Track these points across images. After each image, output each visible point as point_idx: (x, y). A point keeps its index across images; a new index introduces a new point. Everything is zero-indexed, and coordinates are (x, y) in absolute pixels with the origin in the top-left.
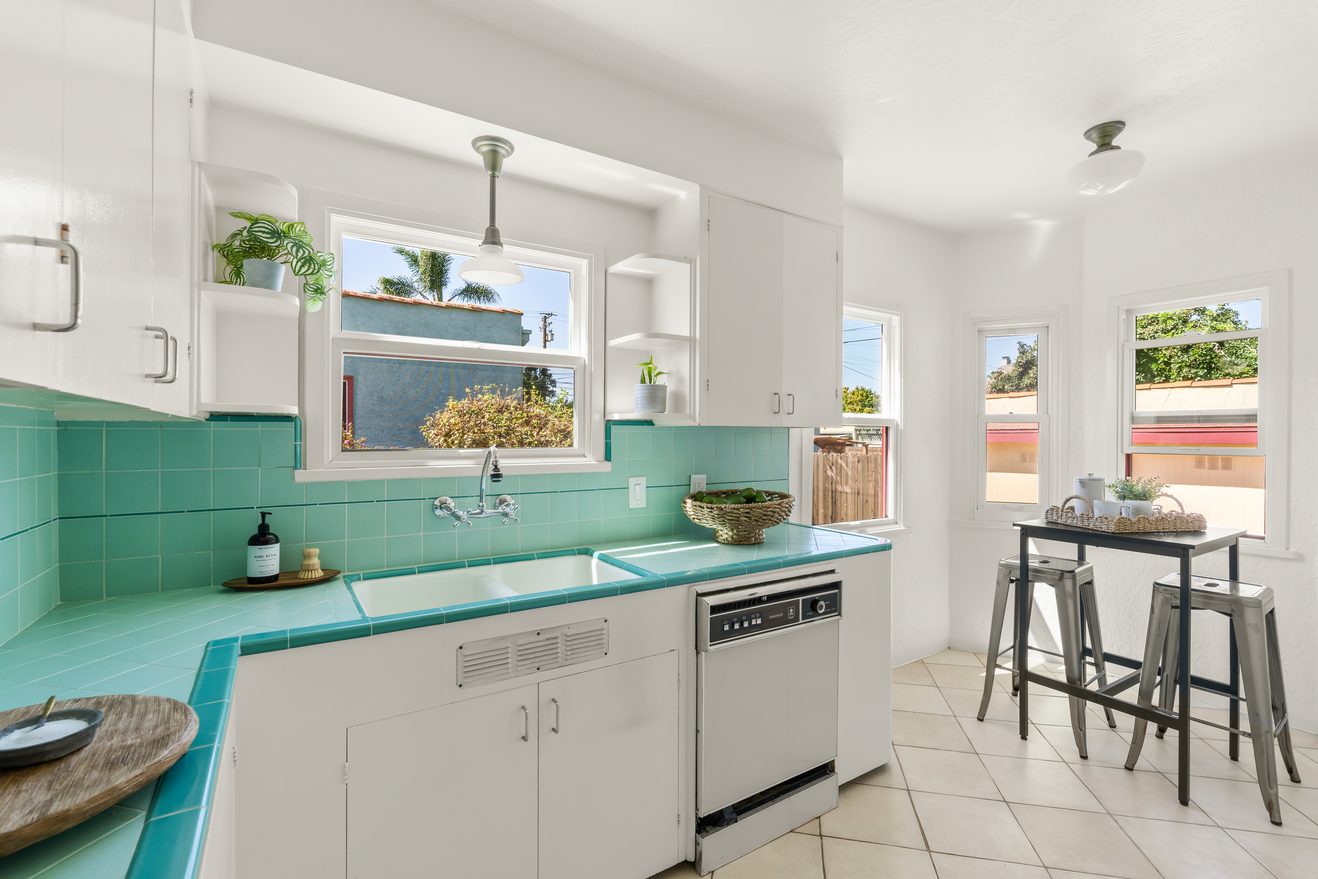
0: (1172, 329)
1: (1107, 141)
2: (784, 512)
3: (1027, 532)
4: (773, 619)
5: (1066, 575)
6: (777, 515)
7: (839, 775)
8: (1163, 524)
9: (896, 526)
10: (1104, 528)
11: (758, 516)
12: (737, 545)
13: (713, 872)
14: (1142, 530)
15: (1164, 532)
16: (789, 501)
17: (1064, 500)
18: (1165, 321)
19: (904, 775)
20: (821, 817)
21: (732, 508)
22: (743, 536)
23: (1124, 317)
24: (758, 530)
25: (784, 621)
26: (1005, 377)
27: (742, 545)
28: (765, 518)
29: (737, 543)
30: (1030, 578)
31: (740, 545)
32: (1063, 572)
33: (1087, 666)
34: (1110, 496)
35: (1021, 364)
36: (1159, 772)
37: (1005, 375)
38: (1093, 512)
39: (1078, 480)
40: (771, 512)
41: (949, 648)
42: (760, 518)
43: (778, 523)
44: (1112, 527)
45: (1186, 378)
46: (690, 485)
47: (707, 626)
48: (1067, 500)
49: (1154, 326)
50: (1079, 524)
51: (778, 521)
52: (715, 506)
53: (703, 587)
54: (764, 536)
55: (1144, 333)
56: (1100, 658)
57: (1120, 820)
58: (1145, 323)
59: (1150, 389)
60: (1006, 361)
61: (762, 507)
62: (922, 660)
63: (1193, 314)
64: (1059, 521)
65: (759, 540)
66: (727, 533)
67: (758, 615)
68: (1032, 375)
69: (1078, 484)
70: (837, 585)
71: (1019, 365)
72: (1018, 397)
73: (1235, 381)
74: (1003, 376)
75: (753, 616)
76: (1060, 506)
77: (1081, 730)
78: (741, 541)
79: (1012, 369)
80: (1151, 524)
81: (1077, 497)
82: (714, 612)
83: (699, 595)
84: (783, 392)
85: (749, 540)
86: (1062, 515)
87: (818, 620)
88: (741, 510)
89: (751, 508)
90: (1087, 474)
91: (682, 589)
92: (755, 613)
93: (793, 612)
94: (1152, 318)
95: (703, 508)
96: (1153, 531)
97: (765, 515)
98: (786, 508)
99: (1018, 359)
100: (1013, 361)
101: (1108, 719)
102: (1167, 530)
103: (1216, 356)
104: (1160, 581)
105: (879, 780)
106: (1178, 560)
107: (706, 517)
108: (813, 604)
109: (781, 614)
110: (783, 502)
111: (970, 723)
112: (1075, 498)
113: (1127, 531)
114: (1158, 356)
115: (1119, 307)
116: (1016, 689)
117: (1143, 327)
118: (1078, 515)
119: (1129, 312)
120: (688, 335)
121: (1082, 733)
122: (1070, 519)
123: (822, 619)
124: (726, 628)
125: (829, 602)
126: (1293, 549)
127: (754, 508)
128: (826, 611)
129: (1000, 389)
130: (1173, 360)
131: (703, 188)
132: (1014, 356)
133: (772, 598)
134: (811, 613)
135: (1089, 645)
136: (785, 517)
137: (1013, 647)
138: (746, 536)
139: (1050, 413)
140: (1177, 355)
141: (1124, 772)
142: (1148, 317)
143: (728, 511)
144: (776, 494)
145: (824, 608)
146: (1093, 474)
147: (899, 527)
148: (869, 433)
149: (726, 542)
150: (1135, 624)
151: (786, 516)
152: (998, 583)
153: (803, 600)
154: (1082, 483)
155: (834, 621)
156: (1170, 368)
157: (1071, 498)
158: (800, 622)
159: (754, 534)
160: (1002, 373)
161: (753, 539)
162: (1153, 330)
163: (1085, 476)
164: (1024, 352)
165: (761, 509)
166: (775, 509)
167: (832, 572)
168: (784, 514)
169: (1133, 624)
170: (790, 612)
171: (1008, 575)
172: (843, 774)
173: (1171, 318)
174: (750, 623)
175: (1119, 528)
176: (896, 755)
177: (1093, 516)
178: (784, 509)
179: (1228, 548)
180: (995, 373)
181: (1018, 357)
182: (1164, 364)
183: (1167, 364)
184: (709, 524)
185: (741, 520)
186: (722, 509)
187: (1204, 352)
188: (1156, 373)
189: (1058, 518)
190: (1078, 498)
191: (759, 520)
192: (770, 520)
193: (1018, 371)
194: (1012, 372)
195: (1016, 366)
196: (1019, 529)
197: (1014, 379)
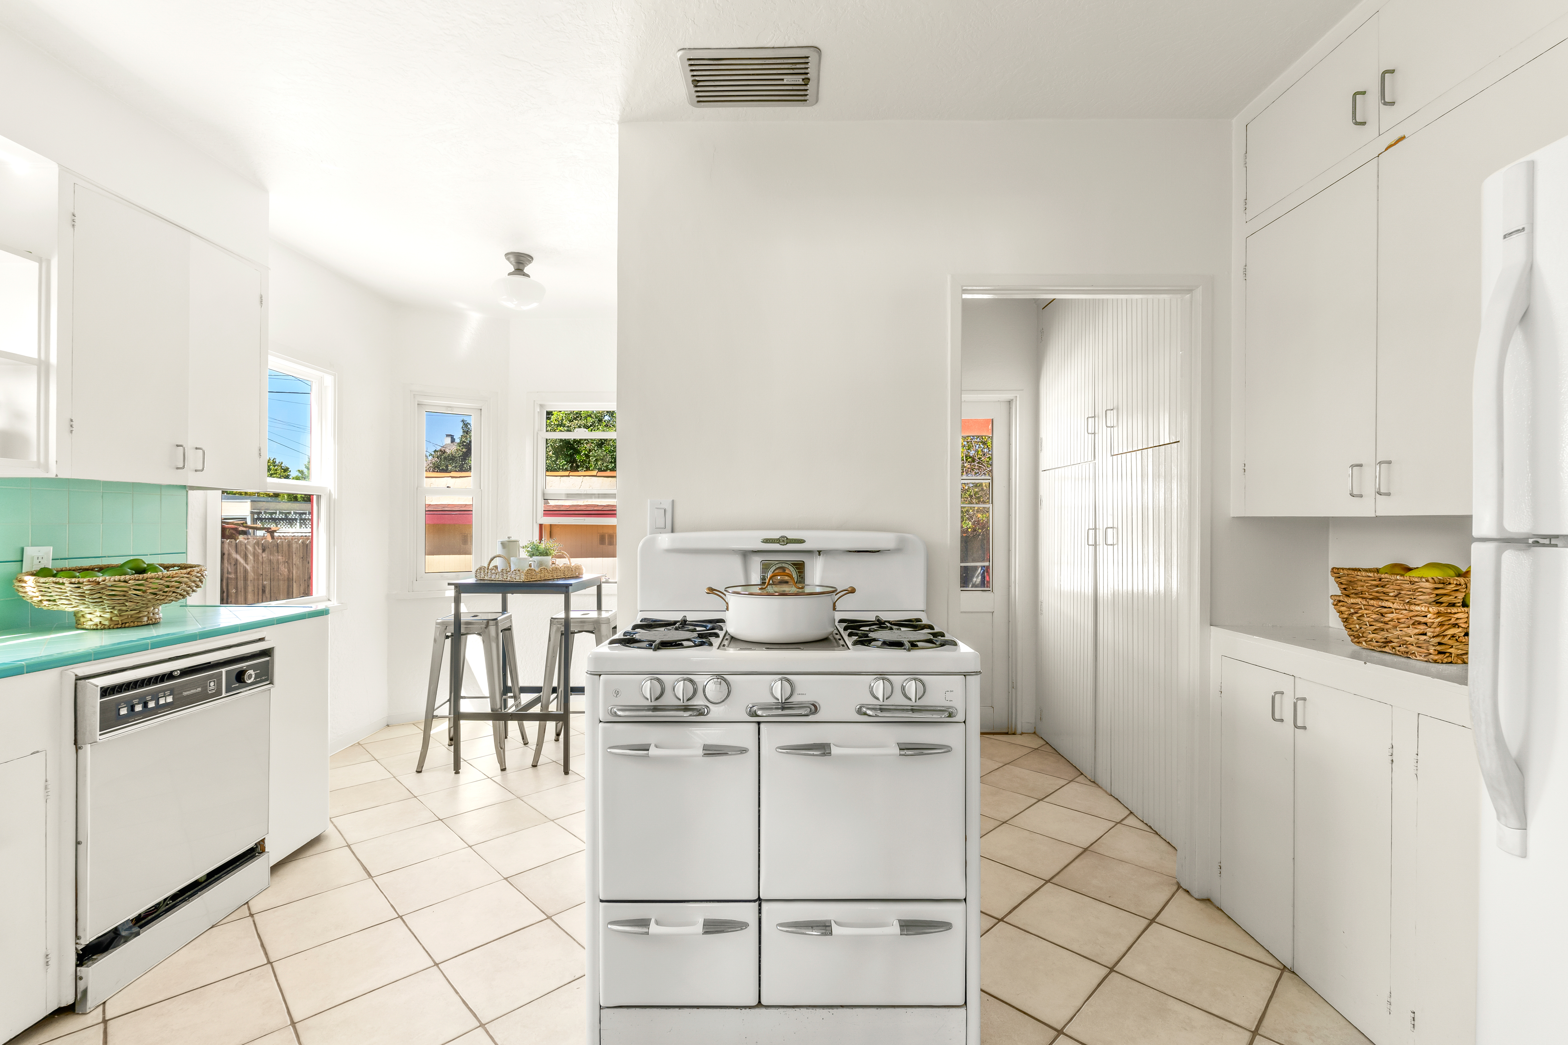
0: (591, 426)
1: (521, 267)
2: (194, 582)
3: (461, 589)
4: (188, 696)
5: (492, 624)
6: (184, 586)
7: (270, 854)
8: (557, 572)
9: (330, 603)
10: (518, 579)
11: (156, 588)
12: (120, 628)
13: (104, 1003)
14: (543, 578)
15: (557, 579)
16: (201, 570)
17: (490, 559)
18: (586, 418)
19: (343, 837)
20: (249, 903)
21: (115, 581)
22: (129, 617)
23: (538, 410)
24: (153, 608)
25: (204, 697)
26: (448, 457)
27: (128, 627)
28: (167, 589)
29: (120, 626)
30: (463, 631)
31: (125, 627)
32: (488, 620)
33: (507, 699)
34: (523, 554)
35: (465, 444)
36: (554, 761)
37: (449, 455)
38: (510, 567)
39: (500, 543)
40: (176, 582)
41: (388, 725)
42: (161, 590)
43: (184, 597)
44: (523, 578)
45: (600, 470)
46: (22, 561)
47: (95, 712)
48: (492, 559)
49: (578, 421)
50: (501, 579)
51: (185, 593)
52: (85, 580)
53: (83, 670)
54: (161, 615)
55: (571, 426)
56: (517, 691)
57: (525, 799)
58: (572, 418)
59: (569, 476)
60: (449, 439)
61: (163, 577)
62: (358, 743)
63: (605, 414)
64: (486, 578)
65: (154, 620)
66: (100, 616)
67: (168, 693)
69: (500, 545)
70: (267, 653)
71: (463, 445)
72: (460, 477)
74: (446, 455)
75: (161, 695)
76: (486, 565)
77: (501, 748)
78: (126, 623)
79: (454, 449)
80: (549, 573)
81: (499, 556)
82: (106, 695)
83: (78, 679)
84: (190, 444)
85: (138, 620)
86: (488, 572)
87: (246, 691)
88: (130, 582)
89: (147, 579)
90: (507, 536)
91: (52, 675)
92: (164, 691)
93: (214, 685)
94: (577, 413)
95: (63, 584)
96: (550, 578)
97: (168, 587)
98: (197, 577)
99: (462, 438)
100: (457, 440)
101: (523, 739)
102: (560, 577)
104: (554, 617)
105: (318, 849)
106: (563, 597)
107: (67, 596)
108: (240, 677)
109: (199, 689)
110: (194, 570)
111: (410, 778)
113: (533, 580)
114: (581, 449)
115: (534, 401)
116: (451, 739)
117: (570, 421)
118: (500, 571)
119: (541, 406)
120: (36, 356)
121: (502, 750)
122: (494, 575)
123: (250, 690)
124: (124, 711)
125: (259, 671)
127: (152, 578)
128: (255, 680)
129: (443, 469)
130: (591, 453)
131: (64, 170)
132: (457, 434)
133: (185, 672)
134: (237, 685)
136: (194, 588)
137: (449, 700)
138: (133, 616)
139: (482, 488)
140: (594, 449)
141: (531, 770)
142: (574, 411)
143: (109, 584)
144: (175, 566)
145: (253, 676)
146: (511, 537)
147: (334, 603)
148: (273, 517)
149: (99, 627)
151: (196, 587)
152: (435, 641)
153: (227, 672)
154: (503, 544)
155: (264, 691)
156: (589, 460)
157: (494, 557)
158: (224, 695)
159: (146, 613)
160: (445, 452)
161: (145, 619)
162: (577, 424)
163: (505, 539)
164: (468, 431)
165: (161, 579)
166: (182, 579)
167: (262, 640)
168: (193, 584)
170: (210, 686)
171: (444, 632)
172: (275, 853)
173: (590, 416)
174: (157, 703)
175: (528, 578)
176: (334, 825)
177: (510, 570)
178: (194, 579)
179: (596, 586)
180: (438, 451)
181: (462, 436)
182: (585, 457)
183: (587, 456)
184: (71, 604)
185: (130, 595)
186: (98, 583)
187: (612, 449)
188: (579, 464)
189: (485, 575)
191: (158, 593)
192: (174, 592)
193: (461, 451)
194: (456, 452)
195: (460, 446)
196: (453, 587)
197: (459, 457)
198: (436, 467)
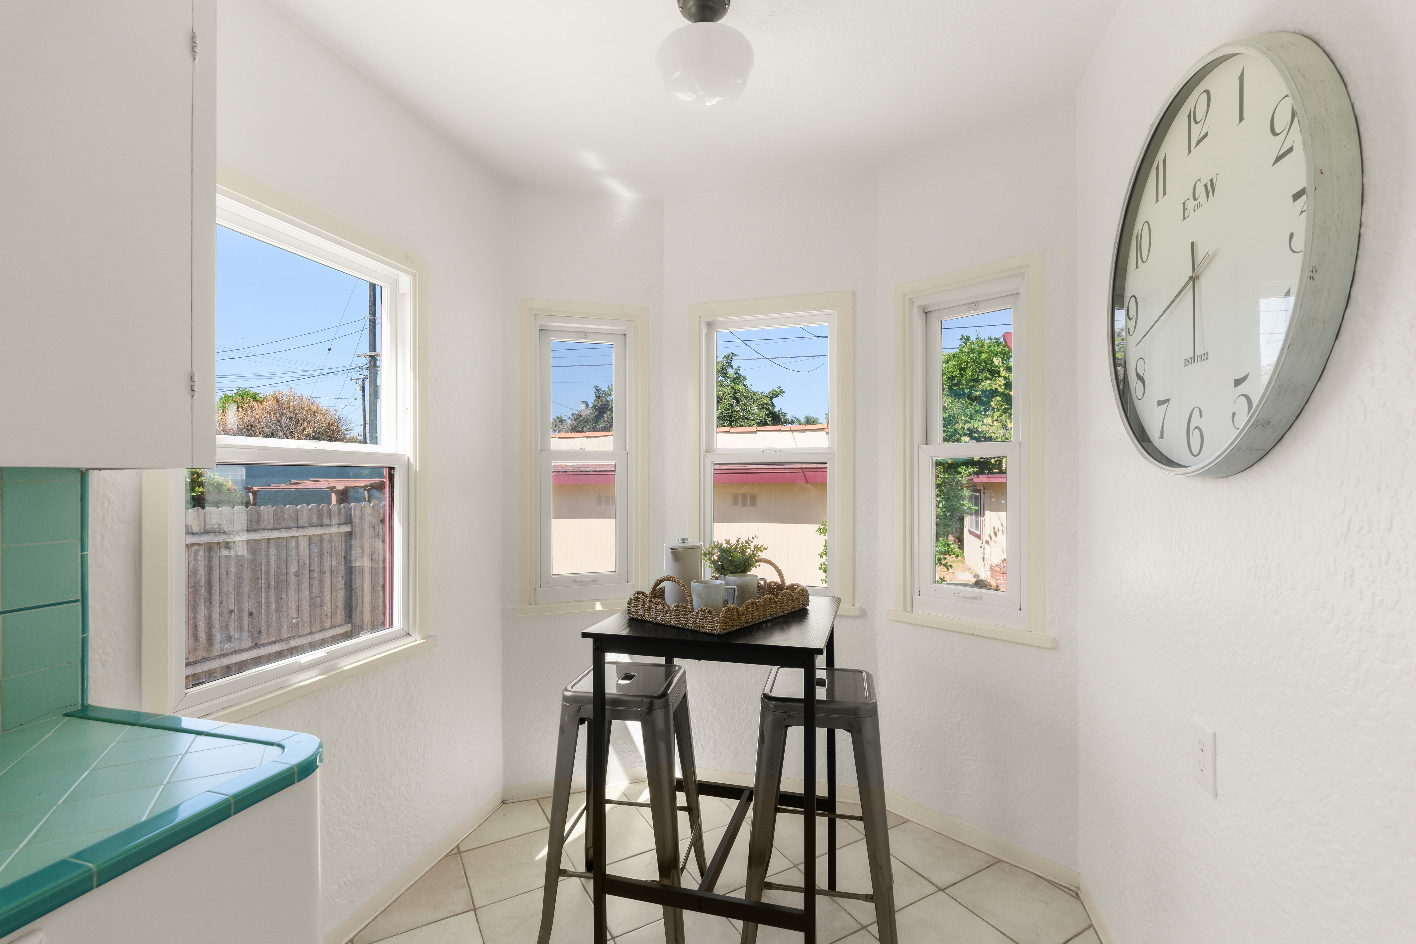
3: (603, 646)
5: (657, 702)
8: (771, 607)
9: (409, 639)
10: (707, 629)
14: (751, 622)
15: (772, 620)
26: (584, 420)
30: (608, 714)
32: (652, 699)
33: (679, 812)
34: (708, 572)
37: (584, 418)
38: (691, 602)
39: (670, 550)
41: (505, 802)
44: (717, 626)
48: (656, 584)
50: (674, 623)
56: (694, 793)
60: (584, 405)
62: (457, 847)
64: (647, 617)
68: (606, 419)
69: (670, 557)
71: (596, 409)
73: (759, 428)
74: (581, 418)
76: (647, 593)
79: (589, 412)
80: (759, 611)
81: (670, 578)
86: (650, 608)
90: (680, 539)
96: (762, 620)
99: (594, 402)
100: (591, 405)
102: (775, 616)
103: (734, 411)
106: (802, 671)
112: (668, 580)
113: (735, 629)
115: (700, 316)
118: (672, 607)
122: (662, 614)
126: (858, 605)
129: (579, 431)
132: (591, 399)
135: (678, 774)
139: (627, 450)
146: (687, 539)
147: (413, 640)
150: (719, 713)
152: (562, 726)
154: (675, 554)
157: (662, 579)
160: (581, 415)
163: (677, 544)
164: (600, 396)
169: (717, 714)
171: (577, 712)
175: (726, 626)
177: (692, 608)
180: (575, 415)
181: (594, 400)
189: (644, 613)
190: (672, 581)
193: (594, 414)
194: (590, 415)
195: (593, 410)
196: (590, 641)
197: (593, 419)
198: (573, 429)
